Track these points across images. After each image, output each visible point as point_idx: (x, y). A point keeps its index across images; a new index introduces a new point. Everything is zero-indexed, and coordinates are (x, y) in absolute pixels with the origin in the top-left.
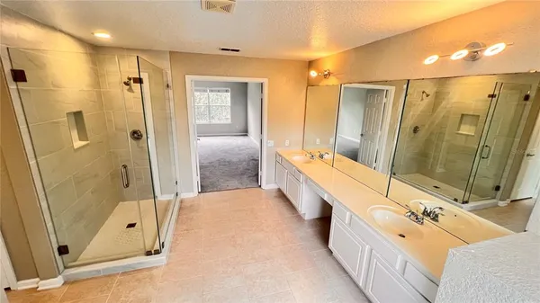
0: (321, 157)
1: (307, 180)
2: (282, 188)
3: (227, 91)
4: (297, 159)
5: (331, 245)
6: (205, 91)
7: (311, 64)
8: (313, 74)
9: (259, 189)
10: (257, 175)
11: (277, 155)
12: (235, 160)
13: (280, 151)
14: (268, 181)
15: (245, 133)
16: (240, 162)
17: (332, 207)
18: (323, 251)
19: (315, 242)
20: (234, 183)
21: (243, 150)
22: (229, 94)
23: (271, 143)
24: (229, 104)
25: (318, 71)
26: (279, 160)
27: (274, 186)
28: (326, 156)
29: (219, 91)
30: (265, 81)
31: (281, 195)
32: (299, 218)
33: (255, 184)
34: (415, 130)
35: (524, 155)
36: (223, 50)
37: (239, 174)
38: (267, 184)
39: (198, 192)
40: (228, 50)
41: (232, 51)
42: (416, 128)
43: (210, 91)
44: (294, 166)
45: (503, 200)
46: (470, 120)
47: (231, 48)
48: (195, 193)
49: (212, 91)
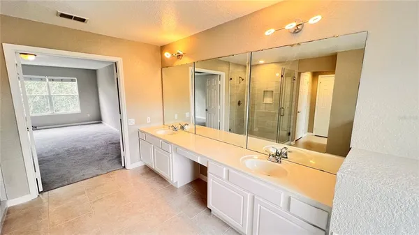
0: (182, 128)
1: (177, 148)
3: (72, 80)
4: (162, 133)
5: (210, 205)
6: (45, 80)
7: (162, 48)
8: (167, 55)
9: (124, 171)
10: (120, 156)
11: (140, 132)
12: (89, 147)
13: (142, 128)
14: (132, 161)
15: (99, 120)
16: (97, 147)
17: (206, 168)
18: (203, 212)
19: (194, 207)
20: (92, 170)
21: (97, 137)
22: (76, 83)
23: (132, 121)
24: (78, 94)
25: (171, 52)
26: (143, 137)
27: (139, 164)
28: (186, 127)
29: (62, 80)
30: (120, 60)
31: (149, 171)
32: (172, 188)
33: (118, 166)
34: (239, 103)
35: (297, 112)
36: (62, 15)
37: (97, 160)
38: (131, 164)
39: (39, 193)
40: (70, 17)
41: (76, 19)
42: (239, 102)
43: (50, 80)
44: (160, 139)
45: (292, 141)
46: (269, 94)
47: (74, 15)
48: (34, 194)
49: (53, 80)
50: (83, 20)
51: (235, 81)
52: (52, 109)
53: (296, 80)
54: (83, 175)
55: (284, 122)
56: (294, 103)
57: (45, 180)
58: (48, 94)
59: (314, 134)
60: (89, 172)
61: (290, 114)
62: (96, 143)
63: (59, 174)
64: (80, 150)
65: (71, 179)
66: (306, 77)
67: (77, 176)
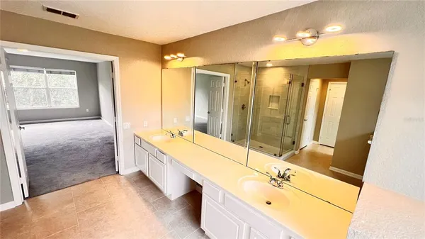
0: (181, 134)
1: (172, 160)
2: (144, 171)
3: (71, 73)
4: (158, 139)
5: (203, 226)
6: (43, 72)
7: (164, 48)
9: (117, 176)
10: (114, 159)
11: (135, 136)
12: (83, 146)
13: (138, 132)
14: (126, 164)
15: (98, 116)
16: (92, 146)
17: (201, 187)
18: (195, 232)
20: (84, 174)
21: (94, 134)
22: (75, 76)
23: (127, 125)
24: (76, 88)
26: (138, 141)
27: (134, 170)
28: (185, 134)
29: (60, 73)
30: (115, 60)
31: (143, 178)
32: (166, 200)
33: (110, 171)
34: (243, 107)
35: (303, 120)
36: (49, 10)
37: (91, 163)
38: (125, 169)
39: (25, 198)
40: (59, 12)
41: (65, 14)
42: (244, 105)
43: (47, 72)
44: (155, 147)
45: (297, 150)
46: (275, 99)
47: (63, 11)
48: (18, 200)
49: (51, 72)
50: (74, 16)
51: (241, 84)
52: (50, 102)
53: (305, 86)
54: (74, 180)
55: (289, 130)
56: (300, 111)
57: (33, 184)
58: (46, 87)
59: (320, 142)
60: (81, 177)
61: (296, 122)
62: (91, 142)
63: (48, 177)
64: (75, 150)
65: (61, 183)
66: (315, 84)
67: (67, 180)
